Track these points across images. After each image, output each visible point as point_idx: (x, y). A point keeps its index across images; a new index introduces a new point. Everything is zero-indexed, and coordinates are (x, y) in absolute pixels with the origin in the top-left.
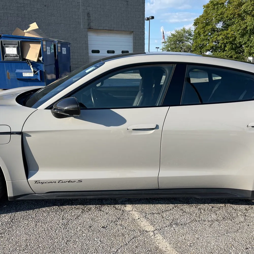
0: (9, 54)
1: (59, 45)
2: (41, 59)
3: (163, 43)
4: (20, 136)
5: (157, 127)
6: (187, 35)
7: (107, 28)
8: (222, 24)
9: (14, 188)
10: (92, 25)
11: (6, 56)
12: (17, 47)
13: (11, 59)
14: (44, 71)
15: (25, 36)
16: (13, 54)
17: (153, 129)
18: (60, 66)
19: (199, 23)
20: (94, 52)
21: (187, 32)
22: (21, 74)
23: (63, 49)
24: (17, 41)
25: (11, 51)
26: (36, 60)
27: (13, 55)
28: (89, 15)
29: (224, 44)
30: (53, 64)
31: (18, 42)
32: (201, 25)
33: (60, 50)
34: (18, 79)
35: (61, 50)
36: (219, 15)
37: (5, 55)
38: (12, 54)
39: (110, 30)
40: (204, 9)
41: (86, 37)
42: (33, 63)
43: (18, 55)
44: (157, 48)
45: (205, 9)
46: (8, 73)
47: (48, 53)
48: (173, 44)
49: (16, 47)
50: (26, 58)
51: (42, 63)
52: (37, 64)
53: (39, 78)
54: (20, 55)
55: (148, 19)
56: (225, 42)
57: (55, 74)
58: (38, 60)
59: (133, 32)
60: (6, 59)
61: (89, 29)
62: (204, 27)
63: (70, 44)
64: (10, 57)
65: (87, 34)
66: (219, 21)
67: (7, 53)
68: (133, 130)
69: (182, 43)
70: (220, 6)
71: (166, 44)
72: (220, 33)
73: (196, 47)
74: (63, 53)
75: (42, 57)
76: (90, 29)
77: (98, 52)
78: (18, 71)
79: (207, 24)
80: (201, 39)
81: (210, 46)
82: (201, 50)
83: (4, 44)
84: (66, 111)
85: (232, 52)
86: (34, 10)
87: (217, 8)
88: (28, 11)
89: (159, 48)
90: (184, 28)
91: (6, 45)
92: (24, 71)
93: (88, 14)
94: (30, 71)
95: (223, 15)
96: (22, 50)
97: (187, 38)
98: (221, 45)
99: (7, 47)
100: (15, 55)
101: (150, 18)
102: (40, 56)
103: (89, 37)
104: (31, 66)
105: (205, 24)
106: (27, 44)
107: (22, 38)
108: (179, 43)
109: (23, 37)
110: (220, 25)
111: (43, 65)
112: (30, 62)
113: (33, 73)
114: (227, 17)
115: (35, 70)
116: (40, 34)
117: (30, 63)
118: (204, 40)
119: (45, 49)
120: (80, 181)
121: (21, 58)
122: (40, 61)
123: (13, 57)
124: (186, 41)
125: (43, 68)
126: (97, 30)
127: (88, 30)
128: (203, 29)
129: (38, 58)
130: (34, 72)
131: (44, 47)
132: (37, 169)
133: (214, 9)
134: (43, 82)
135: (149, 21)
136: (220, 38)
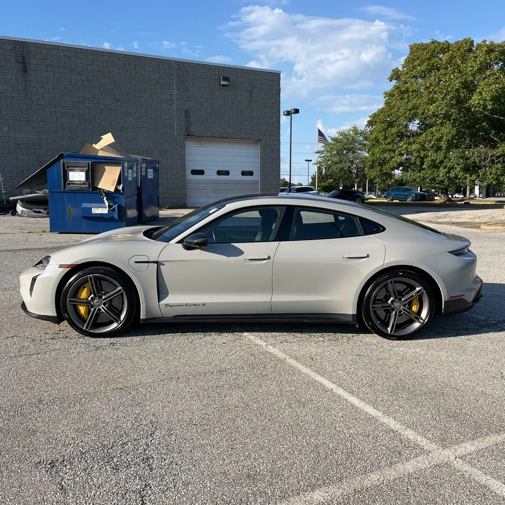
0: (73, 181)
1: (144, 165)
2: (120, 188)
3: (316, 152)
4: (156, 265)
5: (269, 258)
6: (361, 138)
7: (218, 135)
8: (418, 124)
9: (147, 311)
10: (192, 129)
11: (68, 184)
12: (87, 171)
13: (76, 189)
14: (124, 205)
15: (98, 155)
16: (80, 181)
17: (265, 259)
18: (144, 196)
19: (376, 122)
20: (194, 172)
21: (360, 134)
22: (91, 209)
23: (149, 170)
24: (87, 161)
25: (77, 176)
26: (112, 190)
27: (79, 183)
28: (188, 115)
29: (421, 157)
30: (134, 195)
31: (89, 163)
32: (379, 126)
33: (144, 173)
34: (85, 218)
35: (146, 172)
36: (410, 110)
37: (67, 182)
38: (78, 181)
39: (223, 137)
40: (385, 98)
41: (183, 148)
42: (108, 194)
43: (86, 183)
44: (307, 160)
45: (387, 98)
46: (70, 208)
47: (130, 179)
48: (335, 156)
49: (85, 170)
50: (99, 187)
51: (122, 194)
52: (114, 195)
53: (116, 215)
54: (89, 183)
55: (288, 113)
56: (423, 155)
57: (137, 209)
58: (116, 189)
59: (260, 140)
60: (68, 187)
61: (187, 135)
62: (385, 130)
63: (159, 162)
64: (74, 185)
65: (184, 143)
66: (411, 120)
67: (70, 179)
68: (250, 260)
69: (353, 152)
70: (412, 95)
71: (322, 155)
72: (412, 140)
73: (373, 161)
74: (149, 177)
75: (122, 185)
76: (189, 135)
77: (201, 172)
78: (85, 205)
79: (391, 125)
80: (379, 149)
81: (396, 162)
82: (382, 167)
83: (68, 167)
84: (196, 244)
85: (434, 172)
86: (100, 108)
87: (408, 97)
88: (89, 109)
89: (311, 161)
90: (355, 128)
91: (70, 168)
92: (94, 205)
93: (187, 112)
94: (103, 205)
95: (417, 109)
96: (93, 175)
97: (361, 144)
98: (416, 159)
99: (72, 170)
100: (82, 182)
101: (293, 112)
102: (119, 183)
103: (187, 149)
104: (105, 198)
105: (386, 124)
106: (101, 165)
107: (95, 159)
108: (346, 153)
109: (94, 156)
110: (414, 126)
111: (123, 197)
112: (104, 192)
113: (108, 208)
114: (423, 114)
115: (111, 204)
116: (119, 151)
117: (104, 194)
118: (384, 151)
119: (126, 174)
120: (204, 304)
121: (91, 186)
122: (119, 191)
123: (78, 185)
124: (360, 149)
125: (123, 201)
126: (201, 138)
127: (186, 138)
128: (384, 133)
129: (116, 187)
130: (110, 206)
131: (126, 170)
132: (167, 294)
133: (402, 99)
134: (122, 221)
135: (290, 116)
136: (414, 147)
